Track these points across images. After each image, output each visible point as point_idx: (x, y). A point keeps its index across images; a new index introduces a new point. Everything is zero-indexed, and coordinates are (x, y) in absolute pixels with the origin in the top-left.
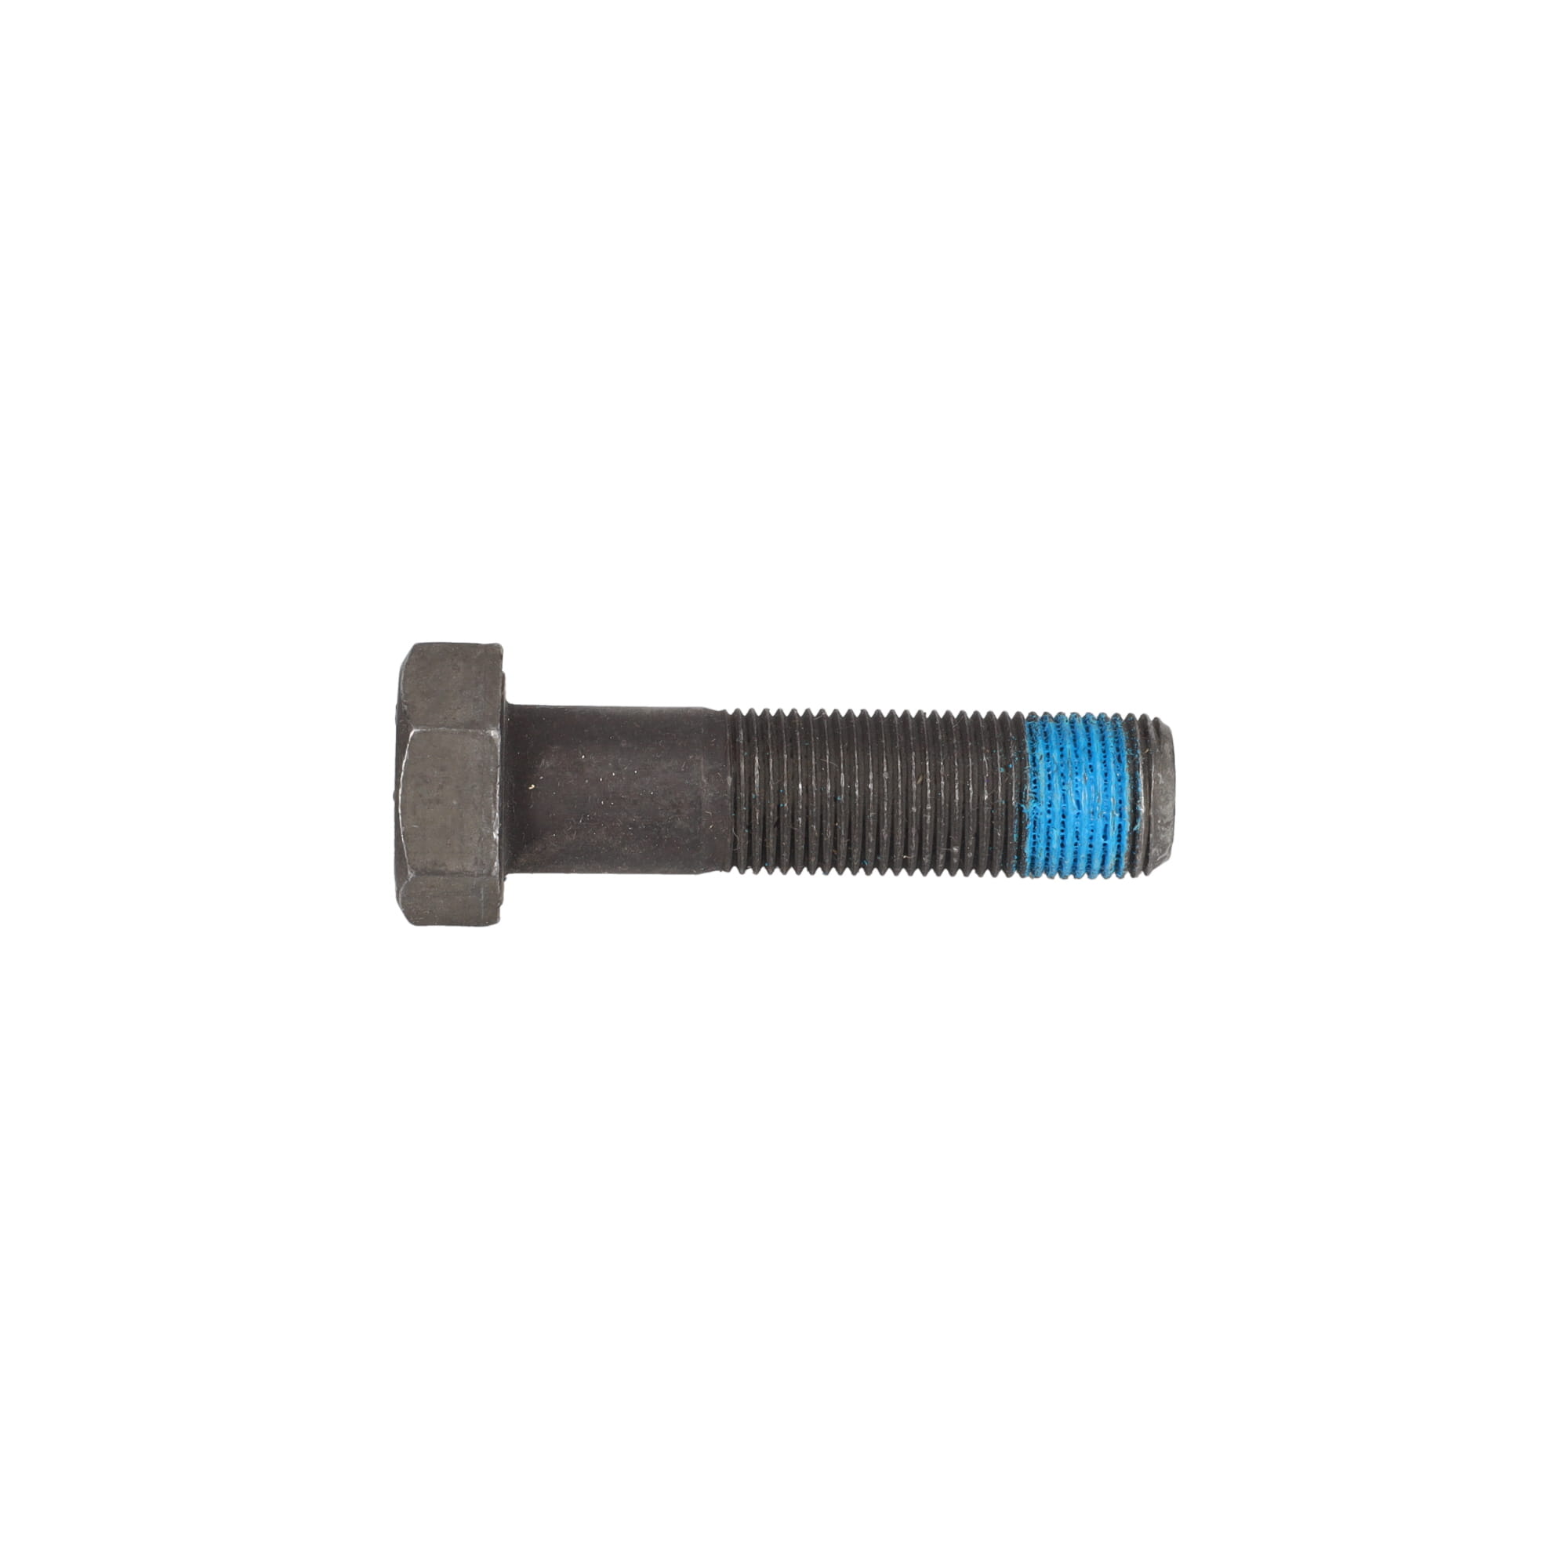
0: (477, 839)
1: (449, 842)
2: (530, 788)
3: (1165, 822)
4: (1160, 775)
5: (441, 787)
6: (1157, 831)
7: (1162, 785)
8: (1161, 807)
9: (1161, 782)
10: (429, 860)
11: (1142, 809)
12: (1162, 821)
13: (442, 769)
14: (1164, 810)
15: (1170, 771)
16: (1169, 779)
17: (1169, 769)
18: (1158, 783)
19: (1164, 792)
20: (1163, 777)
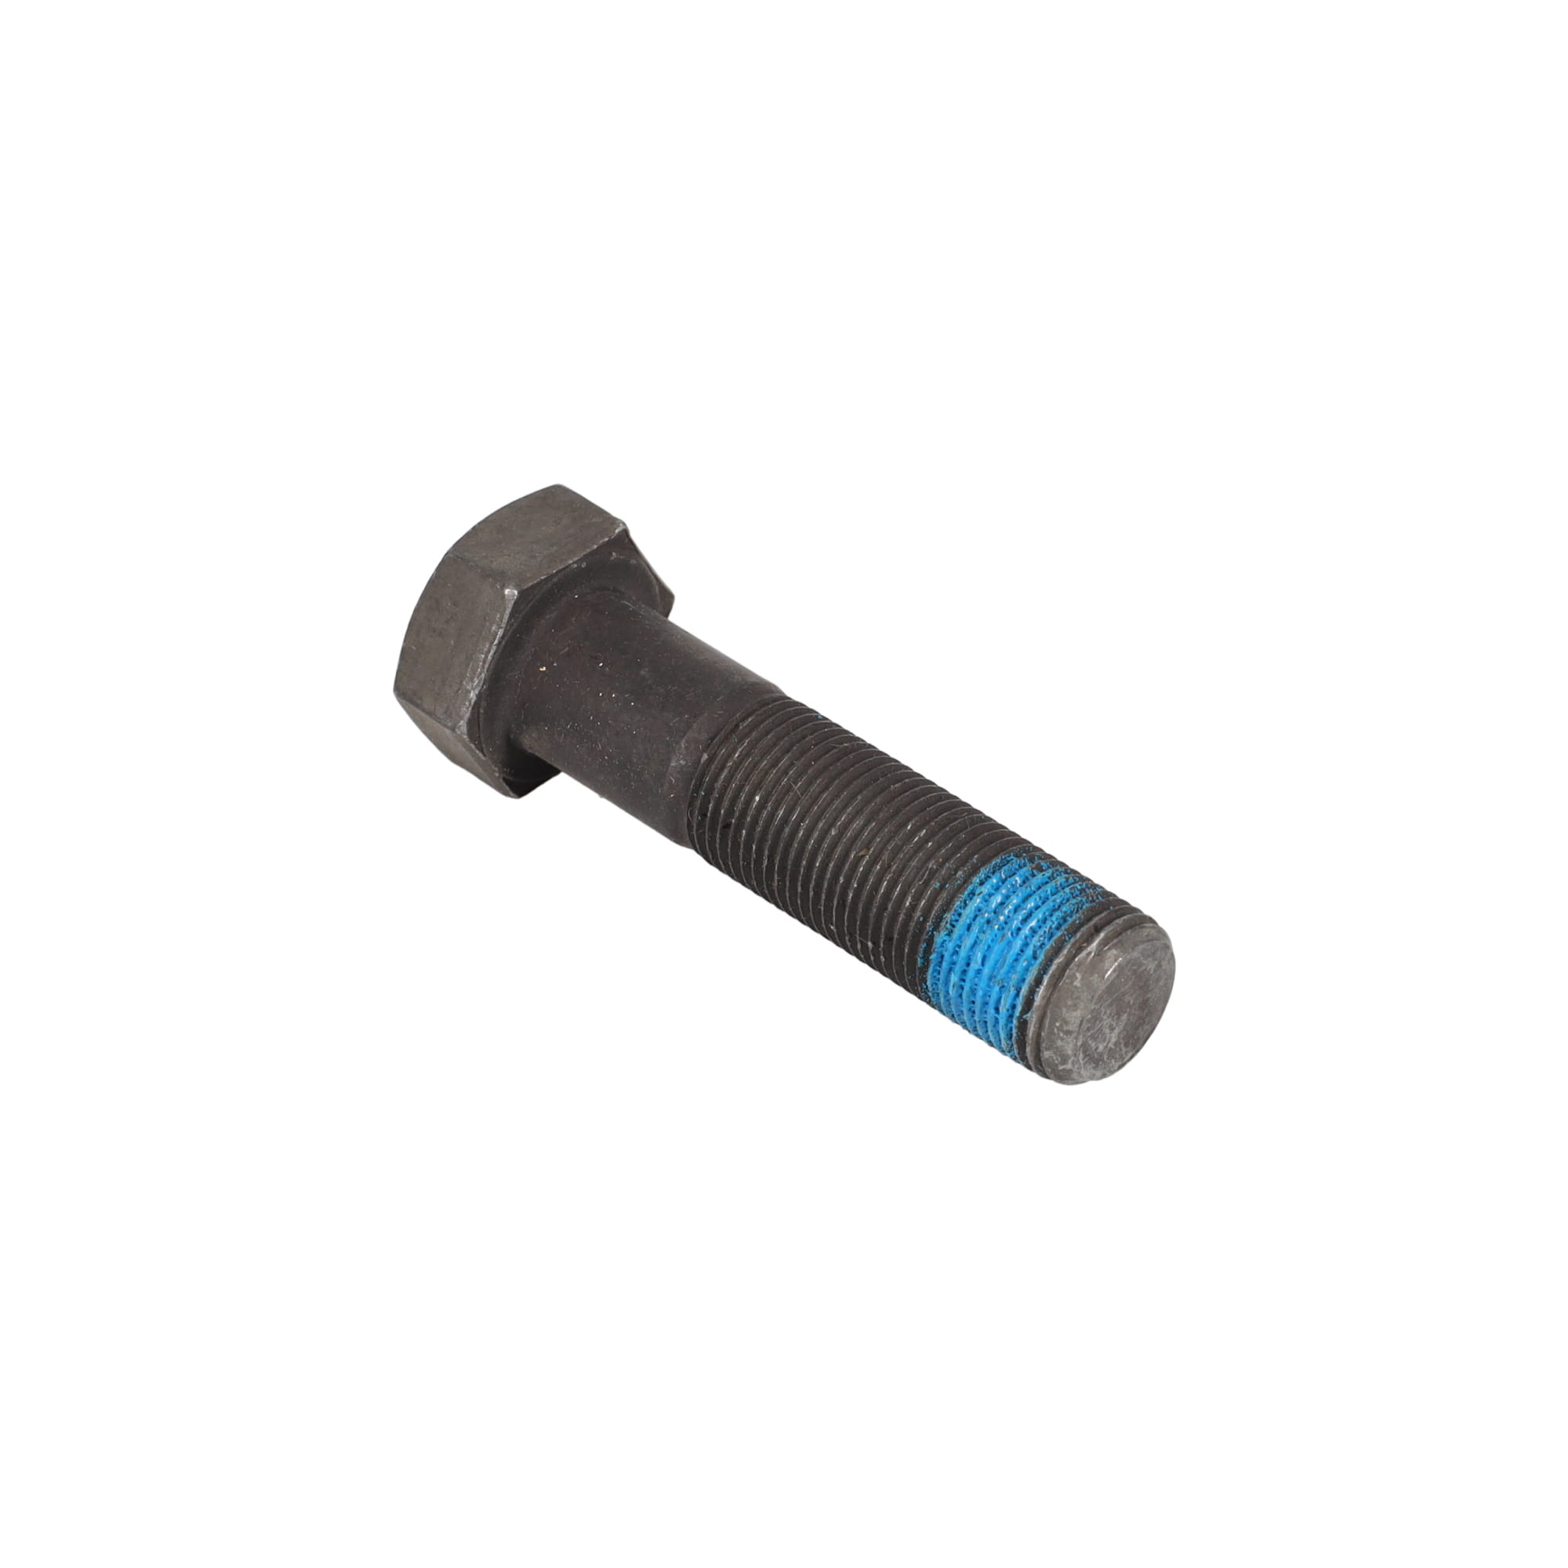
0: (456, 689)
1: (433, 679)
2: (541, 669)
3: (1065, 1028)
4: (1078, 975)
5: (447, 622)
6: (1051, 1032)
7: (1076, 987)
8: (1064, 1010)
9: (1077, 983)
10: (411, 687)
11: (1038, 1000)
12: (1061, 1025)
13: (455, 604)
14: (1067, 1015)
15: (1095, 978)
16: (1088, 985)
17: (1096, 975)
18: (1072, 982)
19: (1075, 996)
20: (1082, 979)
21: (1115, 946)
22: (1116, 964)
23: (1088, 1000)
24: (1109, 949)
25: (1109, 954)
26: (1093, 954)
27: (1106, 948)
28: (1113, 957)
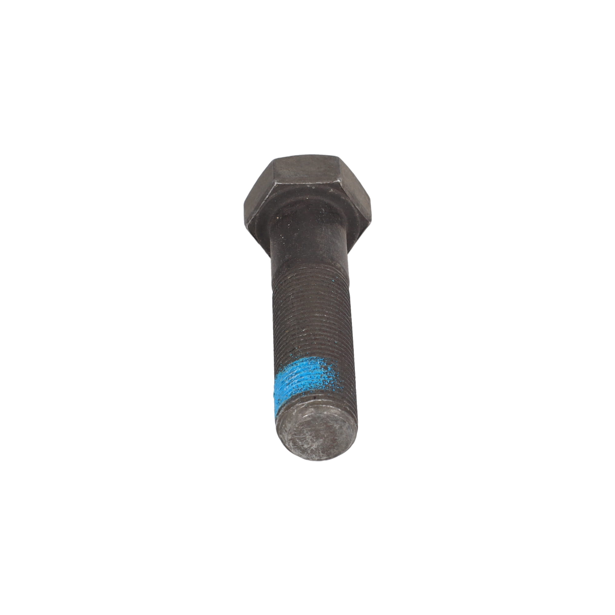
15: (300, 415)
16: (297, 416)
17: (301, 414)
18: (292, 412)
19: (291, 418)
20: (296, 413)
21: (314, 408)
22: (310, 414)
23: (294, 422)
24: (311, 407)
25: (310, 409)
26: (304, 406)
27: (311, 406)
28: (311, 411)
